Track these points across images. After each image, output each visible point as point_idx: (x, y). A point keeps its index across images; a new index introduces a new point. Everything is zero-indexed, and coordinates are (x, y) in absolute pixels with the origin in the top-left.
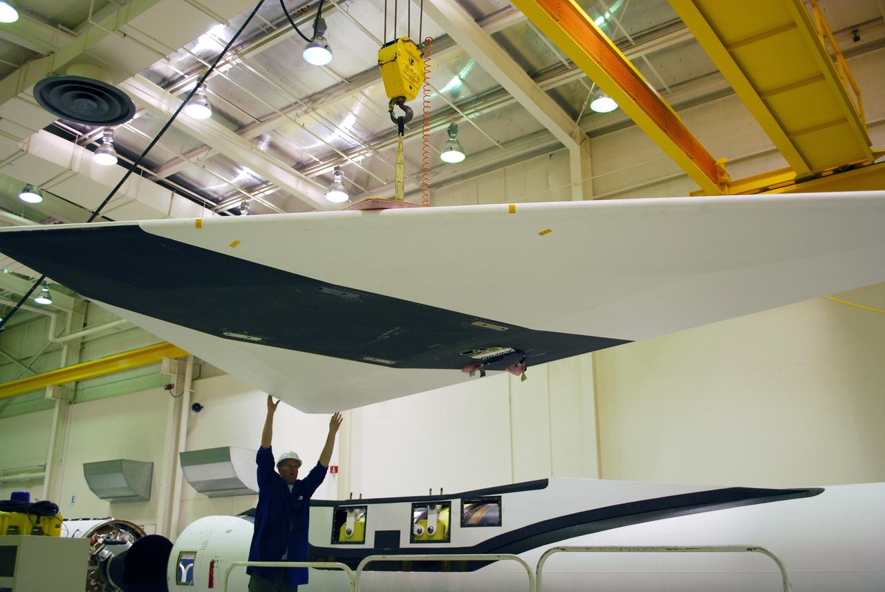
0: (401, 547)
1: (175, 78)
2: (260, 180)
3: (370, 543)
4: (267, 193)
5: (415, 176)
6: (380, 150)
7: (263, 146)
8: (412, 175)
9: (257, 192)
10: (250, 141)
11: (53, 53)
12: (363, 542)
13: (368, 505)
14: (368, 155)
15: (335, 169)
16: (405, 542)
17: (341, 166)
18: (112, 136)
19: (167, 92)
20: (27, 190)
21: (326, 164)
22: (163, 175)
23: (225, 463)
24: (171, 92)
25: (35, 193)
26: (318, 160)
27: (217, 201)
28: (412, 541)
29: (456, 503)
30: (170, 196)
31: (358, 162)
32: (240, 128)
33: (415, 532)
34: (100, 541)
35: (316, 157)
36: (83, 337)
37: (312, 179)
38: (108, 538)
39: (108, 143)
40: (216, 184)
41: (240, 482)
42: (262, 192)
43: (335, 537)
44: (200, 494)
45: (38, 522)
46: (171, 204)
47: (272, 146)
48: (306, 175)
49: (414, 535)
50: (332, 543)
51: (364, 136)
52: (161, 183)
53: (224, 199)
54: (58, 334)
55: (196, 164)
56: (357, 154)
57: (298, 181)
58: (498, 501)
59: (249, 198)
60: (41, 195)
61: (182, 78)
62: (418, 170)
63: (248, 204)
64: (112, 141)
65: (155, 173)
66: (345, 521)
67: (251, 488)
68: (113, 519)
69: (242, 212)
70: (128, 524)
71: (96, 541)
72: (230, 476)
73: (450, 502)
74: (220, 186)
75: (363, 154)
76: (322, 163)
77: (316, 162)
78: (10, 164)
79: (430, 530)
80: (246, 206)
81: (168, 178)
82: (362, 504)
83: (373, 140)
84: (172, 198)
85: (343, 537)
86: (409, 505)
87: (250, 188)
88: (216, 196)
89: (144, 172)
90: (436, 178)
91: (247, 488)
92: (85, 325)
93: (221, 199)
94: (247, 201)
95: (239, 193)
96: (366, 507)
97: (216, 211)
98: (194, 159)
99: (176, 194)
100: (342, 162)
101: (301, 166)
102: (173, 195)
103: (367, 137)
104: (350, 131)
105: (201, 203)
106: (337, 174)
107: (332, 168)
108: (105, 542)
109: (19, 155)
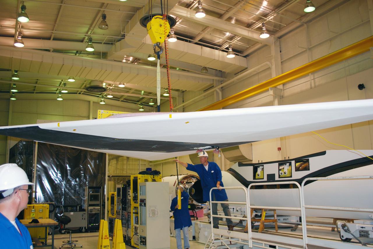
0: (276, 180)
1: (191, 3)
2: (234, 35)
3: (265, 179)
4: (238, 39)
5: (299, 19)
6: (280, 12)
7: (233, 22)
8: (297, 19)
9: (234, 40)
10: (225, 20)
11: (144, 6)
12: (263, 179)
13: (264, 165)
14: (275, 15)
15: (262, 24)
16: (277, 178)
17: (264, 22)
18: (173, 30)
19: (189, 9)
20: (149, 56)
21: (259, 23)
22: (197, 40)
23: (238, 150)
24: (190, 9)
25: (152, 57)
26: (255, 22)
27: (220, 46)
28: (279, 177)
29: (293, 162)
30: (201, 48)
31: (271, 19)
32: (220, 16)
33: (280, 174)
34: (185, 182)
35: (254, 20)
36: (183, 106)
37: (254, 30)
38: (187, 181)
39: (172, 33)
40: (218, 39)
41: (244, 157)
42: (236, 39)
43: (254, 177)
44: (231, 162)
45: (154, 177)
46: (202, 51)
47: (237, 21)
48: (252, 29)
49: (280, 175)
50: (254, 179)
51: (272, 8)
52: (196, 43)
53: (222, 44)
54: (174, 106)
55: (207, 34)
56: (270, 16)
57: (249, 32)
58: (308, 161)
59: (231, 43)
60: (155, 58)
61: (193, 2)
62: (299, 17)
63: (231, 45)
64: (174, 32)
65: (194, 40)
66: (257, 171)
67: (249, 159)
68: (189, 174)
69: (229, 49)
70: (194, 176)
71: (184, 182)
72: (240, 155)
73: (291, 162)
74: (219, 40)
75: (273, 16)
76: (257, 22)
77: (254, 23)
78: (141, 48)
79: (285, 173)
80: (231, 46)
81: (199, 41)
82: (262, 164)
83: (276, 9)
84: (202, 49)
85: (257, 177)
86: (277, 164)
87: (231, 38)
88: (219, 44)
89: (189, 41)
90: (308, 18)
91: (247, 159)
92: (183, 101)
93: (221, 45)
94: (231, 44)
95: (227, 41)
96: (263, 166)
97: (220, 50)
98: (206, 32)
99: (203, 47)
100: (264, 21)
101: (249, 26)
102: (202, 47)
103: (273, 8)
104: (266, 8)
105: (213, 48)
106: (263, 26)
107: (261, 24)
108: (186, 183)
109: (143, 45)
